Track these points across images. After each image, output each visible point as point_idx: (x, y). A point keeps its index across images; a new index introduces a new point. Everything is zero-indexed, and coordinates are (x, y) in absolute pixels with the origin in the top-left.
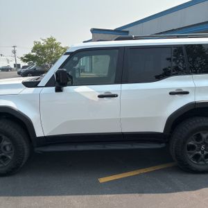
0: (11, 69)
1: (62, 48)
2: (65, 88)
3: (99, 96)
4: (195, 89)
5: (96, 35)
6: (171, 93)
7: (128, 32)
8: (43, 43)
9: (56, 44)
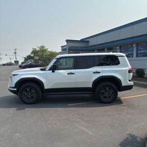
0: (13, 64)
1: (49, 52)
2: (56, 71)
3: (68, 74)
4: (103, 71)
5: (69, 43)
6: (94, 73)
7: (88, 41)
8: (38, 49)
9: (45, 49)
